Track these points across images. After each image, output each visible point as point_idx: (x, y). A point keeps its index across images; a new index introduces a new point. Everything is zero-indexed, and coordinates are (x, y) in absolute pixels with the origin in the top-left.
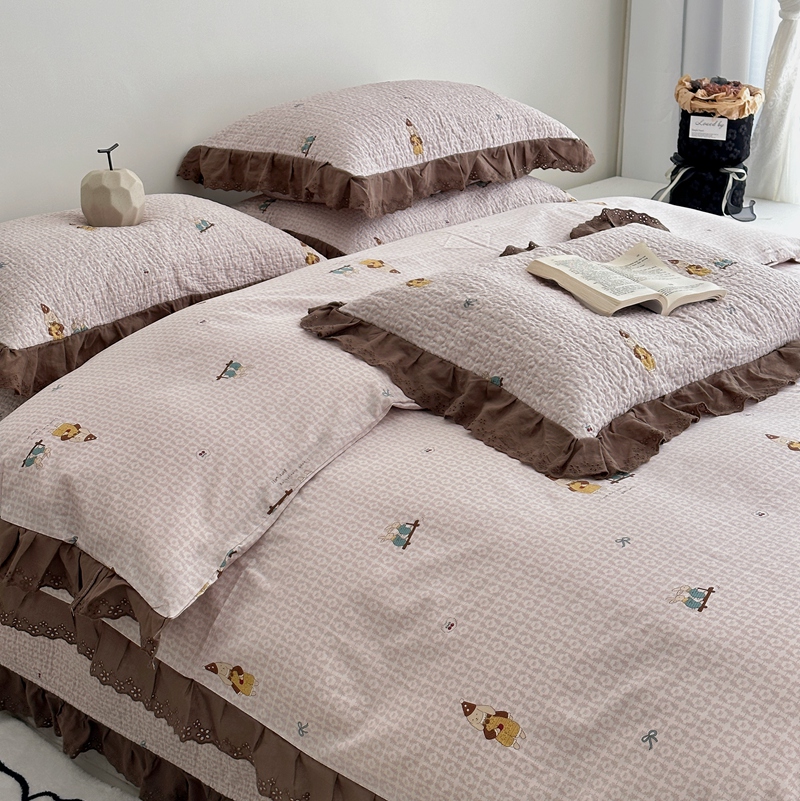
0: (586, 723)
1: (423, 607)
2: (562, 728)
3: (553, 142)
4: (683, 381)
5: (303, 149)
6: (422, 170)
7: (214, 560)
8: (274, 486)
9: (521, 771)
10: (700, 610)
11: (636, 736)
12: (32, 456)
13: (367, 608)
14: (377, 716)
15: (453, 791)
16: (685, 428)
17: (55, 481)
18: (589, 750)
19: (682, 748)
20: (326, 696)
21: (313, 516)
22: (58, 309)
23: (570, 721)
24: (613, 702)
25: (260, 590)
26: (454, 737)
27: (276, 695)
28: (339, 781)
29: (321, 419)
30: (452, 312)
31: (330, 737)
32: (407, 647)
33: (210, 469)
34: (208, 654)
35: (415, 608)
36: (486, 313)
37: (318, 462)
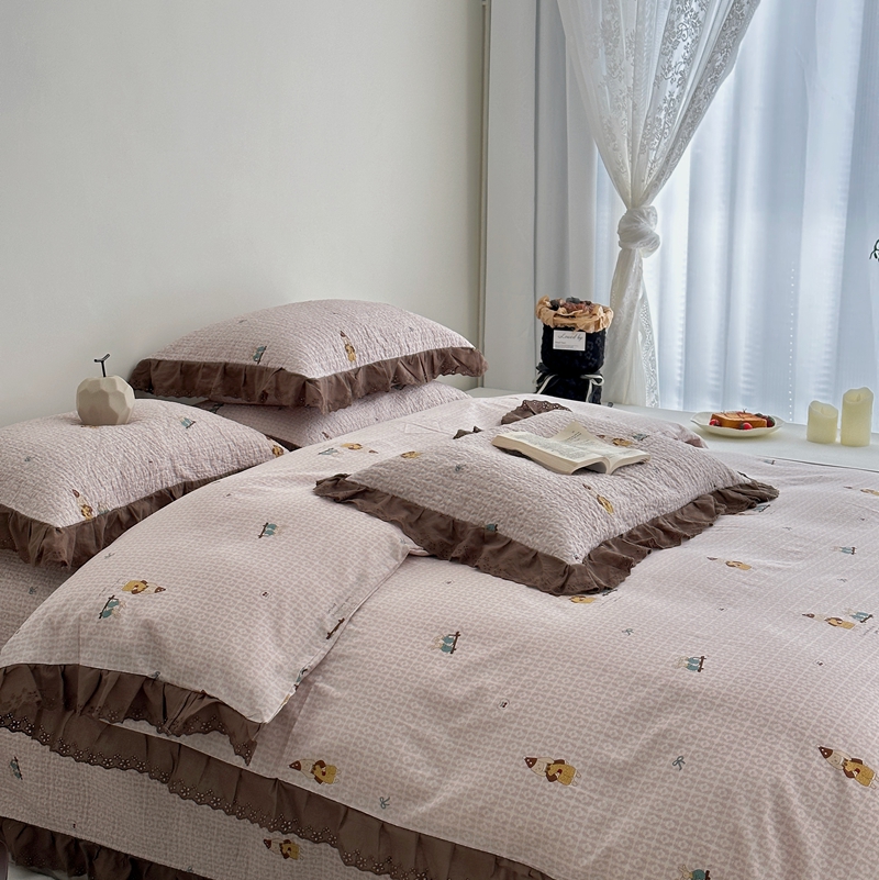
0: (627, 759)
1: (477, 694)
2: (608, 766)
3: (455, 350)
4: (633, 523)
5: (255, 358)
6: (356, 374)
7: (290, 677)
8: (328, 616)
9: (580, 801)
10: (699, 671)
11: (668, 763)
12: (107, 609)
13: (430, 700)
14: (451, 781)
15: (526, 826)
16: (644, 557)
17: (137, 626)
18: (631, 779)
19: (705, 765)
20: (404, 772)
21: (366, 637)
22: (86, 493)
23: (614, 760)
24: (645, 742)
25: (332, 698)
26: (522, 785)
27: (358, 779)
28: (420, 838)
29: (356, 563)
31: (410, 805)
32: (469, 726)
33: (274, 606)
34: (290, 754)
35: (471, 696)
36: (476, 475)
37: (361, 596)
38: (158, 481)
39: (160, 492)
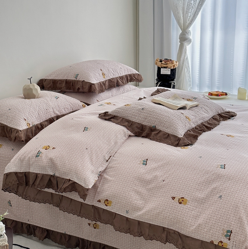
0: (204, 196)
1: (155, 178)
2: (198, 199)
3: (134, 74)
4: (196, 124)
5: (75, 77)
6: (106, 82)
7: (96, 174)
8: (106, 155)
9: (190, 210)
10: (224, 169)
11: (217, 197)
12: (38, 154)
13: (140, 180)
14: (148, 205)
15: (173, 218)
16: (201, 134)
17: (47, 160)
18: (205, 202)
19: (229, 198)
20: (133, 202)
21: (119, 161)
22: (28, 119)
23: (200, 197)
24: (209, 191)
25: (109, 180)
26: (171, 205)
27: (119, 205)
28: (139, 222)
29: (114, 139)
30: (139, 111)
31: (135, 212)
32: (153, 187)
33: (90, 152)
34: (97, 198)
35: (153, 178)
36: (148, 111)
37: (116, 149)
38: (49, 115)
39: (50, 118)
